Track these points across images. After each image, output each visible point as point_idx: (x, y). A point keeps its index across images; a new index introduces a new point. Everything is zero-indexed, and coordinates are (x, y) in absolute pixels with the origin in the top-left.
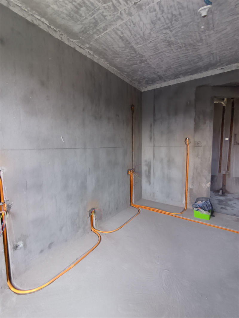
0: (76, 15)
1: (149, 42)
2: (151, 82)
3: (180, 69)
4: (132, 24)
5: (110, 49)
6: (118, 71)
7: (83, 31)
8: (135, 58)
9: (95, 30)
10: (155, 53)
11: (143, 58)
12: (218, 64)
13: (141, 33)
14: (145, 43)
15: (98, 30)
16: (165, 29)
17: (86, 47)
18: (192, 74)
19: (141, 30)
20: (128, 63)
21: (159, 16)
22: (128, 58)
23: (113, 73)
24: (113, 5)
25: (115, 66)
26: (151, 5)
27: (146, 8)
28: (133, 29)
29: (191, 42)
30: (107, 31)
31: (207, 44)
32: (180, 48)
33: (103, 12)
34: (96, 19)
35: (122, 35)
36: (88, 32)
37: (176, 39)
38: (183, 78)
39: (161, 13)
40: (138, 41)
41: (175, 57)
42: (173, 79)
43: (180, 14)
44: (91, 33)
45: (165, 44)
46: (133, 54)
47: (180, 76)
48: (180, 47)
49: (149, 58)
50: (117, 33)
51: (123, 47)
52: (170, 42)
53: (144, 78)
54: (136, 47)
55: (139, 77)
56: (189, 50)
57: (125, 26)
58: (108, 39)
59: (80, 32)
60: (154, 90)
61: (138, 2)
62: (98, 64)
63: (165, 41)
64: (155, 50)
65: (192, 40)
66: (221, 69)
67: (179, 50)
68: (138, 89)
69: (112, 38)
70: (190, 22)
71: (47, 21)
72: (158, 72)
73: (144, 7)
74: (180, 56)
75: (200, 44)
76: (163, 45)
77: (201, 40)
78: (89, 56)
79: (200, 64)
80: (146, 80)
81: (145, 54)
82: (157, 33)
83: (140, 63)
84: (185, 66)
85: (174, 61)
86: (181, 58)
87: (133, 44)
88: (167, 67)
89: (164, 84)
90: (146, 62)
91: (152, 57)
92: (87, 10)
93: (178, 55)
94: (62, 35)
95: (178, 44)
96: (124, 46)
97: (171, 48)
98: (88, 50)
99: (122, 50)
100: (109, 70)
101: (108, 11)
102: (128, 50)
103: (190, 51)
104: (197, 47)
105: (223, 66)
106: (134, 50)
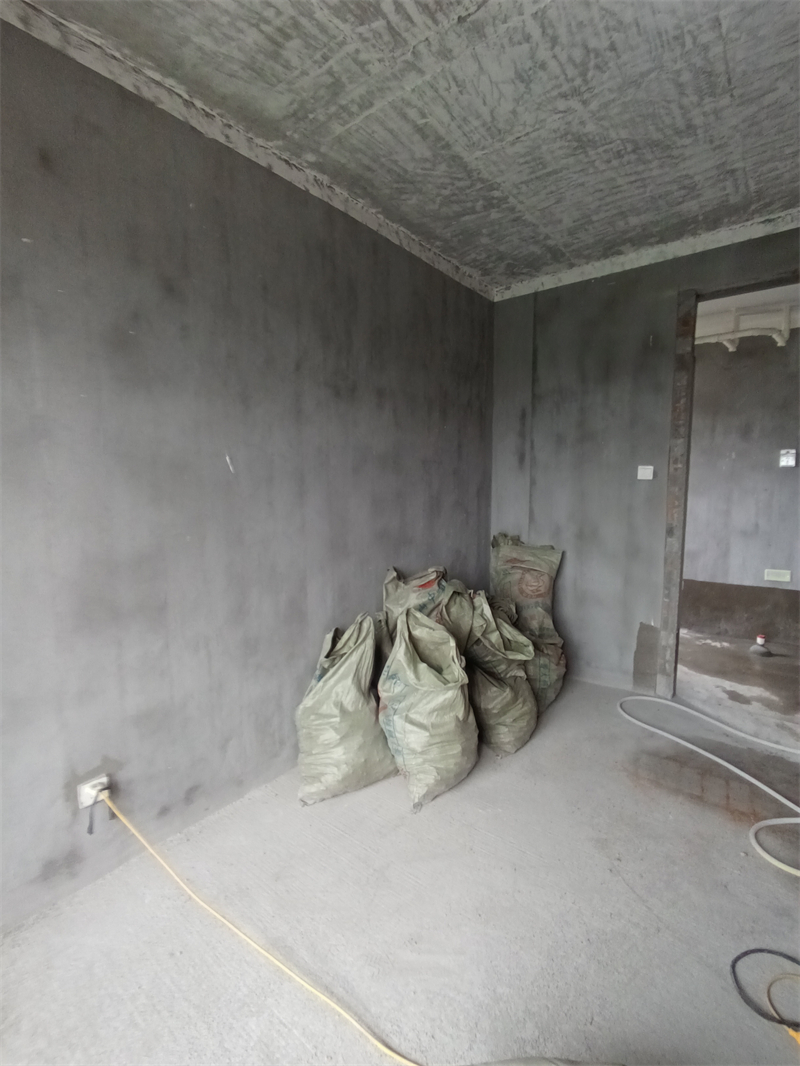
0: (271, 63)
1: (510, 138)
2: (525, 271)
3: (621, 224)
4: (453, 84)
5: (382, 165)
6: (413, 236)
7: (294, 114)
8: (468, 191)
9: (333, 109)
10: (533, 176)
11: (496, 194)
12: (753, 207)
13: (485, 111)
14: (497, 145)
15: (342, 107)
16: (564, 96)
17: (307, 162)
18: (663, 240)
19: (485, 103)
20: (444, 210)
21: (543, 54)
22: (446, 192)
23: (397, 243)
24: (390, 27)
25: (403, 220)
26: (515, 21)
27: (496, 32)
28: (457, 99)
29: (657, 136)
30: (372, 111)
31: (711, 142)
32: (619, 155)
33: (357, 51)
34: (336, 75)
35: (424, 121)
36: (311, 116)
37: (602, 126)
38: (632, 255)
39: (549, 45)
40: (476, 137)
41: (602, 186)
42: (599, 259)
43: (613, 47)
44: (322, 118)
45: (567, 144)
46: (459, 179)
47: (622, 248)
48: (619, 152)
49: (515, 191)
50: (404, 116)
51: (426, 160)
52: (585, 139)
53: (501, 257)
54: (472, 158)
55: (484, 256)
56: (650, 162)
57: (430, 93)
58: (376, 136)
59: (286, 118)
60: (536, 295)
61: (469, 15)
62: (345, 215)
63: (566, 134)
64: (532, 164)
65: (658, 130)
66: (763, 222)
67: (615, 163)
68: (482, 294)
69: (391, 131)
70: (650, 71)
71: (183, 87)
72: (547, 237)
73: (489, 30)
74: (620, 181)
75: (687, 141)
76: (560, 148)
77: (690, 128)
78: (315, 191)
79: (691, 207)
80: (509, 265)
81: (498, 180)
82: (538, 109)
83: (485, 208)
84: (638, 214)
85: (600, 199)
86: (622, 188)
87: (458, 149)
88: (579, 220)
89: (569, 277)
90: (507, 205)
91: (524, 188)
92: (308, 46)
93: (613, 179)
94: (230, 126)
95: (610, 143)
96: (428, 154)
97: (587, 156)
98: (314, 173)
99: (422, 169)
100: (384, 232)
101: (374, 46)
102: (443, 167)
103: (655, 163)
104: (675, 153)
105: (772, 212)
106: (465, 167)
